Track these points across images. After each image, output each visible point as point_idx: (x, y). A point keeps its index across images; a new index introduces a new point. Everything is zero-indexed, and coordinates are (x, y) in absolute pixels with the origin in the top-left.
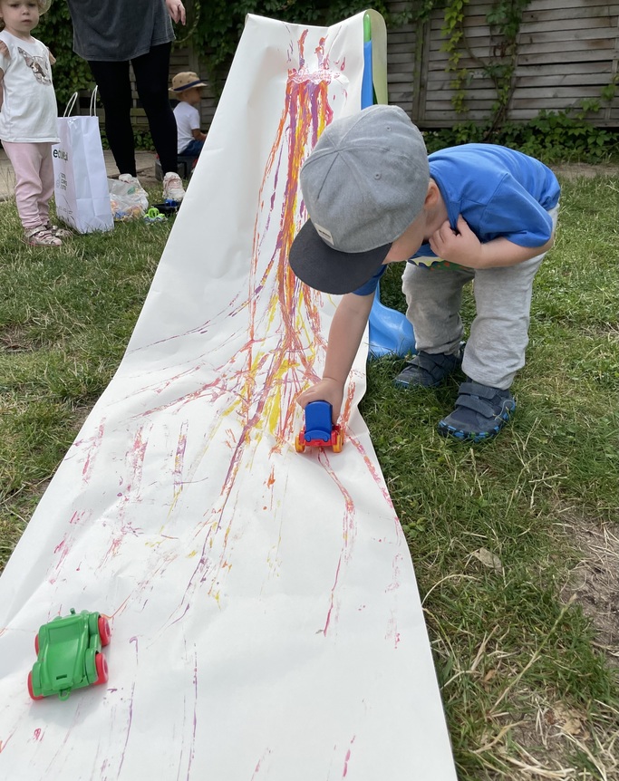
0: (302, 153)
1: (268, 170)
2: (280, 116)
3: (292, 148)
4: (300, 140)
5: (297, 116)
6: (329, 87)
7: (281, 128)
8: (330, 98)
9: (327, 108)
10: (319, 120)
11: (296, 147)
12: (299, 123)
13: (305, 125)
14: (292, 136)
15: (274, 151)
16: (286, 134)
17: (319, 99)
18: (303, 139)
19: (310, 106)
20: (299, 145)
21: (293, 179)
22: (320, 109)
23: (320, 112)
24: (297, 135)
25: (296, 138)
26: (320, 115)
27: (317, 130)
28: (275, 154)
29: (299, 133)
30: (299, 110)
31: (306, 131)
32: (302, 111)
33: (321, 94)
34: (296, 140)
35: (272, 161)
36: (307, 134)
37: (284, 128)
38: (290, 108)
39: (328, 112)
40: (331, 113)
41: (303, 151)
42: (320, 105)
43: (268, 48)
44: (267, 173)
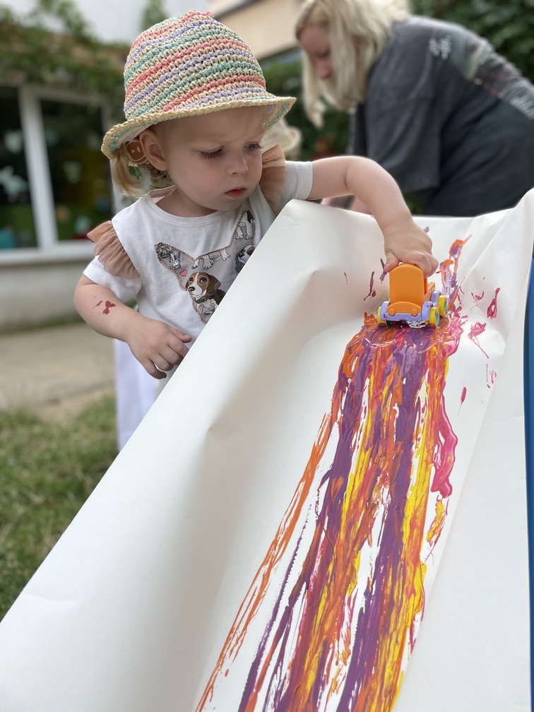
0: (351, 578)
1: (234, 636)
3: (325, 549)
5: (358, 439)
6: (451, 360)
7: (308, 478)
8: (451, 394)
9: (440, 425)
10: (416, 461)
12: (358, 459)
13: (372, 477)
14: (334, 507)
15: (270, 561)
16: (317, 494)
17: (423, 394)
20: (348, 543)
21: (305, 690)
22: (421, 426)
23: (419, 436)
24: (346, 507)
25: (344, 517)
26: (421, 444)
27: (406, 498)
28: (273, 570)
29: (354, 497)
30: (365, 421)
31: (375, 495)
32: (372, 423)
33: (429, 380)
34: (343, 524)
35: (259, 598)
36: (374, 506)
37: (319, 475)
38: (343, 412)
39: (443, 440)
40: (451, 443)
41: (353, 570)
42: (423, 415)
43: (315, 273)
44: (228, 653)
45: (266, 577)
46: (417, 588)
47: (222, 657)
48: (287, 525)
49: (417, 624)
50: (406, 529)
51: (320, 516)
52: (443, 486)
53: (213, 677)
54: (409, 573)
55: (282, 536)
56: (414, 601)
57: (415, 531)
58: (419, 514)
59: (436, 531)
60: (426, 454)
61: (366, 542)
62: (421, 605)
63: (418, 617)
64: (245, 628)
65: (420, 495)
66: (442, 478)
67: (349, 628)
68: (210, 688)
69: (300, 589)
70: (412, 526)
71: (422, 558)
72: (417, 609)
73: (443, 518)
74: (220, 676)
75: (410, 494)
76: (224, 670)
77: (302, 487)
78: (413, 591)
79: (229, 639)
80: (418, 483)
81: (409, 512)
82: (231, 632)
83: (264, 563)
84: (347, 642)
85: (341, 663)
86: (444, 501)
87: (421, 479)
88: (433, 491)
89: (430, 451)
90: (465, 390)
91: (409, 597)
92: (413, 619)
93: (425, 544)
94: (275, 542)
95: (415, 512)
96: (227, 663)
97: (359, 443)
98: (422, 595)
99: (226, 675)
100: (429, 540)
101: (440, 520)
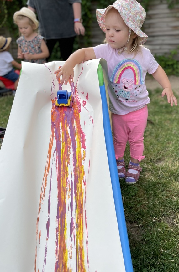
0: (67, 173)
1: (42, 195)
2: (48, 141)
3: (59, 169)
4: (64, 161)
5: (61, 140)
6: (80, 114)
7: (50, 152)
8: (82, 123)
9: (81, 132)
10: (76, 142)
11: (62, 167)
12: (62, 145)
13: (67, 148)
14: (59, 157)
15: (46, 175)
16: (54, 156)
17: (75, 124)
18: (66, 160)
19: (69, 131)
20: (64, 165)
21: (62, 200)
22: (76, 133)
23: (76, 135)
24: (62, 157)
25: (62, 160)
26: (77, 137)
27: (76, 151)
28: (47, 177)
29: (63, 154)
30: (62, 134)
31: (68, 153)
32: (64, 135)
33: (76, 120)
34: (62, 162)
35: (45, 185)
36: (69, 155)
37: (52, 151)
38: (55, 133)
39: (82, 136)
40: (84, 136)
41: (67, 171)
42: (76, 130)
43: (37, 93)
44: (42, 199)
45: (46, 180)
46: (82, 171)
48: (48, 166)
49: (84, 178)
50: (77, 159)
52: (84, 147)
53: (40, 205)
54: (80, 168)
55: (47, 169)
56: (82, 174)
57: (80, 159)
58: (79, 155)
59: (84, 157)
60: (79, 140)
61: (69, 165)
62: (84, 174)
63: (84, 177)
64: (44, 192)
65: (79, 150)
66: (83, 145)
67: (69, 184)
68: (40, 208)
70: (79, 157)
71: (82, 164)
72: (83, 175)
73: (85, 154)
75: (77, 150)
78: (82, 172)
80: (78, 147)
81: (77, 154)
82: (41, 194)
83: (44, 176)
84: (69, 187)
85: (69, 192)
86: (85, 150)
87: (79, 146)
88: (82, 148)
89: (79, 139)
90: (85, 122)
91: (81, 173)
92: (83, 177)
93: (82, 161)
94: (46, 171)
95: (79, 154)
96: (42, 201)
97: (62, 141)
98: (84, 172)
99: (43, 204)
100: (83, 160)
101: (85, 155)
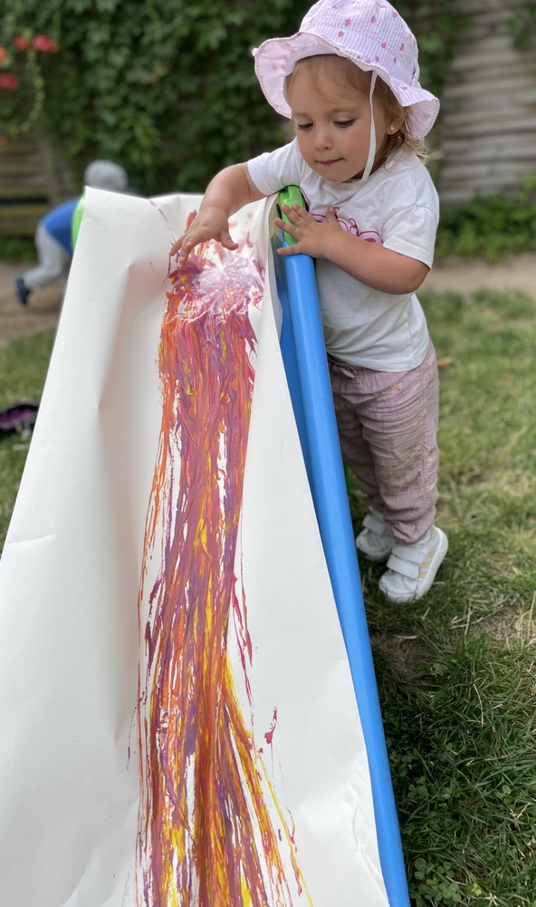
1: (148, 538)
7: (166, 429)
15: (156, 488)
16: (178, 437)
28: (160, 494)
43: (131, 267)
44: (148, 546)
45: (157, 498)
47: (145, 550)
48: (161, 463)
51: (182, 451)
53: (144, 562)
55: (159, 471)
61: (218, 460)
64: (154, 530)
68: (144, 568)
69: (182, 499)
74: (148, 560)
76: (149, 556)
77: (163, 436)
79: (145, 539)
82: (146, 534)
83: (153, 490)
94: (156, 476)
96: (150, 552)
99: (151, 558)
